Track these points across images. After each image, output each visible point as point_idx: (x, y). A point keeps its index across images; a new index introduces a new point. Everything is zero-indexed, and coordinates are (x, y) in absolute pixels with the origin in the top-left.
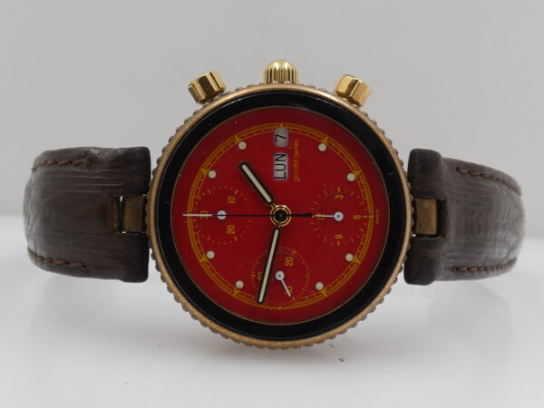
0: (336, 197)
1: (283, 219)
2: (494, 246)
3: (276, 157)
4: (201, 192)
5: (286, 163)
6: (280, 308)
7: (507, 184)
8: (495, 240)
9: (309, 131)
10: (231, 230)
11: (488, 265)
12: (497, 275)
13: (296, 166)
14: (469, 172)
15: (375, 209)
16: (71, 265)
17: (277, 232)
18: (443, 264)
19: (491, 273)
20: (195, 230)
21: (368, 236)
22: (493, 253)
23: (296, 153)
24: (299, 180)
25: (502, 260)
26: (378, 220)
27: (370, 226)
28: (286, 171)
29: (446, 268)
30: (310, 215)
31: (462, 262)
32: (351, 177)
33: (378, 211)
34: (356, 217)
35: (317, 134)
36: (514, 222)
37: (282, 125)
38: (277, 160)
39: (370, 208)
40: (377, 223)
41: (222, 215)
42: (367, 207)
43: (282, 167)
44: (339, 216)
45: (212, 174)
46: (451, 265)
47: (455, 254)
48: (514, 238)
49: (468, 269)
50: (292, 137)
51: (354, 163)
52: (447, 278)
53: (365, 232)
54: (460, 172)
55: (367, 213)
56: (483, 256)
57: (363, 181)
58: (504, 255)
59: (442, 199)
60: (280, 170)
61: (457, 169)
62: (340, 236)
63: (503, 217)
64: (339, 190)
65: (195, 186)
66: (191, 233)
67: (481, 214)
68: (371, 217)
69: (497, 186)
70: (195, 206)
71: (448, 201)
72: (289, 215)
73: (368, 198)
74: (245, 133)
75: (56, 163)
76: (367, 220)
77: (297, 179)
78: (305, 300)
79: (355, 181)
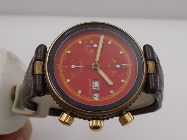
0: (74, 74)
4: (126, 75)
6: (95, 36)
9: (85, 98)
13: (90, 85)
15: (59, 69)
21: (62, 60)
23: (90, 90)
24: (89, 80)
26: (58, 66)
27: (61, 63)
32: (68, 81)
35: (82, 98)
37: (96, 101)
38: (98, 88)
39: (61, 70)
40: (58, 65)
42: (62, 70)
43: (95, 85)
44: (73, 66)
45: (123, 81)
50: (92, 96)
51: (67, 86)
53: (63, 61)
55: (62, 68)
57: (63, 80)
62: (72, 60)
64: (73, 76)
65: (129, 77)
66: (129, 60)
68: (61, 67)
70: (128, 70)
73: (61, 74)
74: (111, 97)
76: (62, 65)
77: (90, 80)
78: (85, 38)
79: (66, 79)
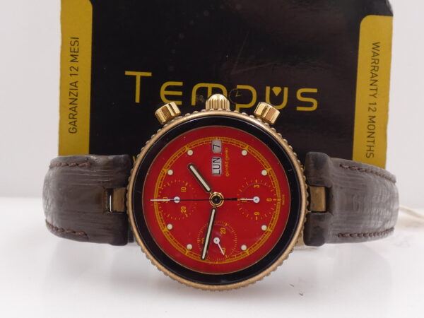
0: (255, 186)
1: (218, 202)
2: (370, 219)
3: (213, 160)
4: (163, 184)
5: (220, 164)
6: (217, 263)
7: (380, 175)
8: (371, 215)
9: (235, 142)
10: (183, 209)
11: (366, 232)
12: (375, 239)
13: (226, 166)
14: (349, 167)
15: (281, 194)
16: (76, 234)
17: (214, 211)
18: (330, 232)
19: (369, 238)
20: (160, 210)
21: (277, 212)
22: (370, 224)
23: (227, 157)
25: (379, 229)
26: (283, 202)
27: (278, 206)
28: (221, 169)
29: (333, 234)
30: (236, 199)
31: (345, 230)
32: (264, 173)
33: (283, 196)
34: (269, 200)
35: (241, 143)
36: (387, 202)
37: (217, 138)
38: (214, 162)
39: (278, 193)
40: (283, 204)
41: (177, 199)
42: (276, 193)
44: (256, 200)
45: (170, 172)
46: (337, 233)
47: (340, 225)
48: (388, 213)
49: (351, 235)
50: (224, 146)
51: (266, 163)
52: (335, 242)
53: (275, 210)
54: (343, 168)
55: (276, 197)
56: (362, 226)
57: (273, 175)
58: (379, 226)
59: (329, 187)
60: (217, 168)
61: (341, 166)
62: (257, 213)
63: (377, 198)
64: (256, 181)
65: (159, 181)
66: (157, 212)
67: (358, 197)
68: (279, 200)
69: (371, 176)
70: (159, 194)
71: (334, 188)
72: (222, 199)
73: (277, 187)
74: (192, 144)
75: (68, 165)
76: (276, 202)
77: (228, 174)
78: (234, 257)
79: (267, 175)
